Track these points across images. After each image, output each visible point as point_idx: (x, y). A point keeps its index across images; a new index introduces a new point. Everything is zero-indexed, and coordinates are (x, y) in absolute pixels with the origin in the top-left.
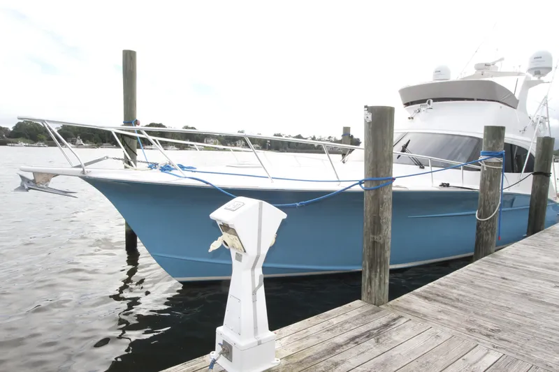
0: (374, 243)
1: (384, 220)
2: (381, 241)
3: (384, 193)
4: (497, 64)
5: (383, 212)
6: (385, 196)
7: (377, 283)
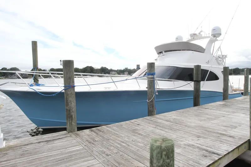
0: (67, 109)
1: (69, 101)
2: (69, 109)
3: (68, 91)
4: (201, 33)
5: (68, 98)
6: (69, 92)
7: (69, 125)
